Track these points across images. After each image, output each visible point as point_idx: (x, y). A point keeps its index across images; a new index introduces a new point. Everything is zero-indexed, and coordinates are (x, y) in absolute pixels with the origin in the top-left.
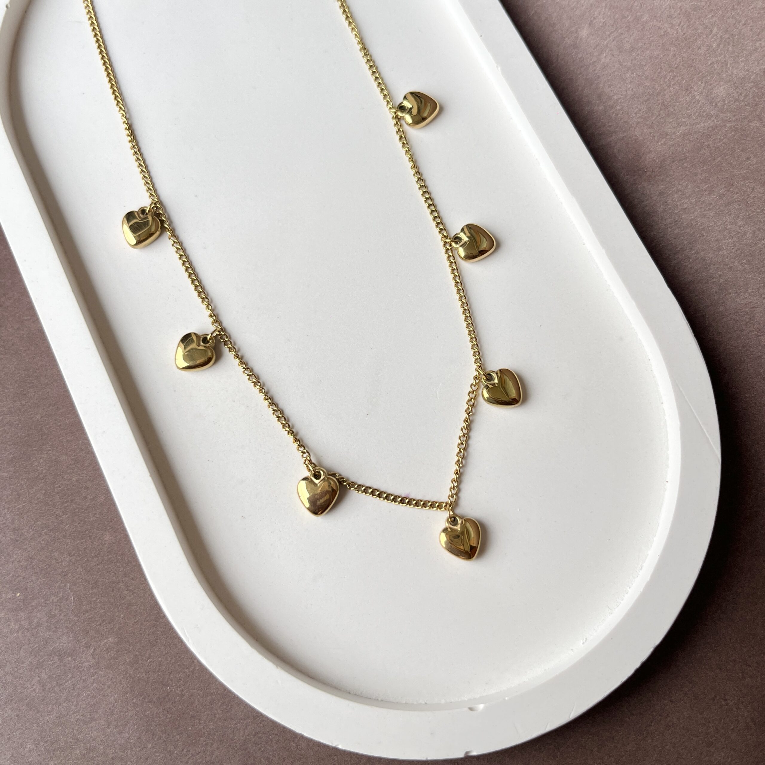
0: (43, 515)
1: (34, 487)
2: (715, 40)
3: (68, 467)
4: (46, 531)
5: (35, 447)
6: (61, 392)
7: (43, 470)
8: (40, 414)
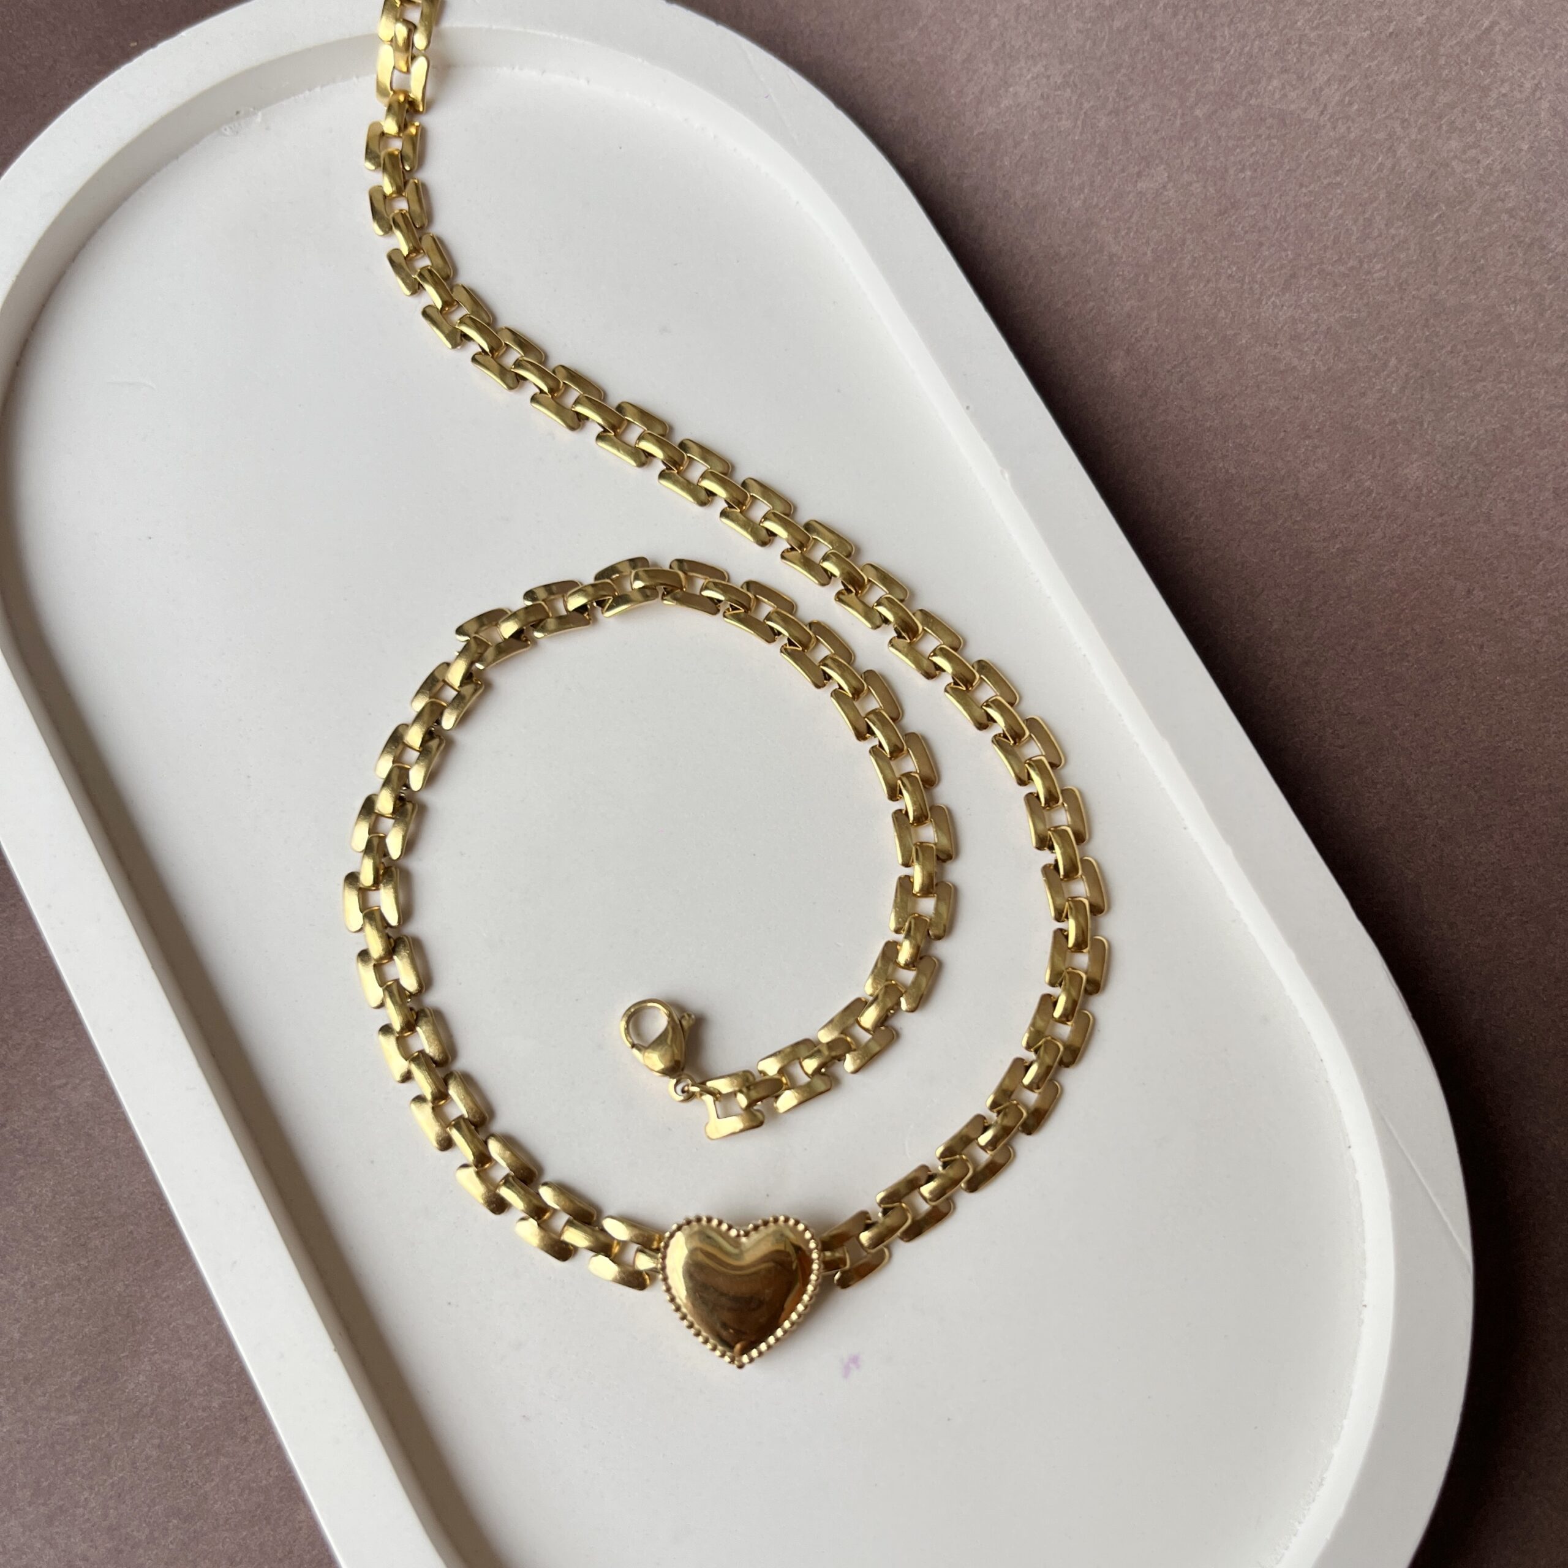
0: (165, 1489)
1: (136, 1435)
2: (1395, 380)
3: (198, 1381)
4: (175, 1521)
5: (122, 1353)
6: (158, 1228)
7: (147, 1397)
8: (123, 1281)
